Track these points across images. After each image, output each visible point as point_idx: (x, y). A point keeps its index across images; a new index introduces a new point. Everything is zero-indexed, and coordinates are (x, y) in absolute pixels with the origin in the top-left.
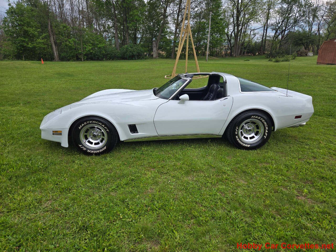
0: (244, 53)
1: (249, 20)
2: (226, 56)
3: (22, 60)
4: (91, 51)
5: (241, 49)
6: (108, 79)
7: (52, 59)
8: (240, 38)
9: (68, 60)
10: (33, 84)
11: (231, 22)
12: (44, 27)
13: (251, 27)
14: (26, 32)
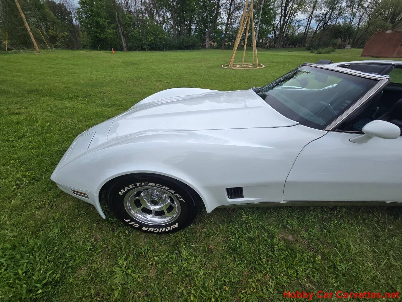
0: (286, 45)
1: (296, 11)
2: (270, 47)
3: (97, 50)
4: (153, 42)
5: (285, 40)
6: (168, 68)
7: (121, 49)
8: (285, 30)
9: (135, 50)
10: (100, 73)
11: (279, 12)
12: (112, 17)
13: (297, 19)
14: (97, 23)
